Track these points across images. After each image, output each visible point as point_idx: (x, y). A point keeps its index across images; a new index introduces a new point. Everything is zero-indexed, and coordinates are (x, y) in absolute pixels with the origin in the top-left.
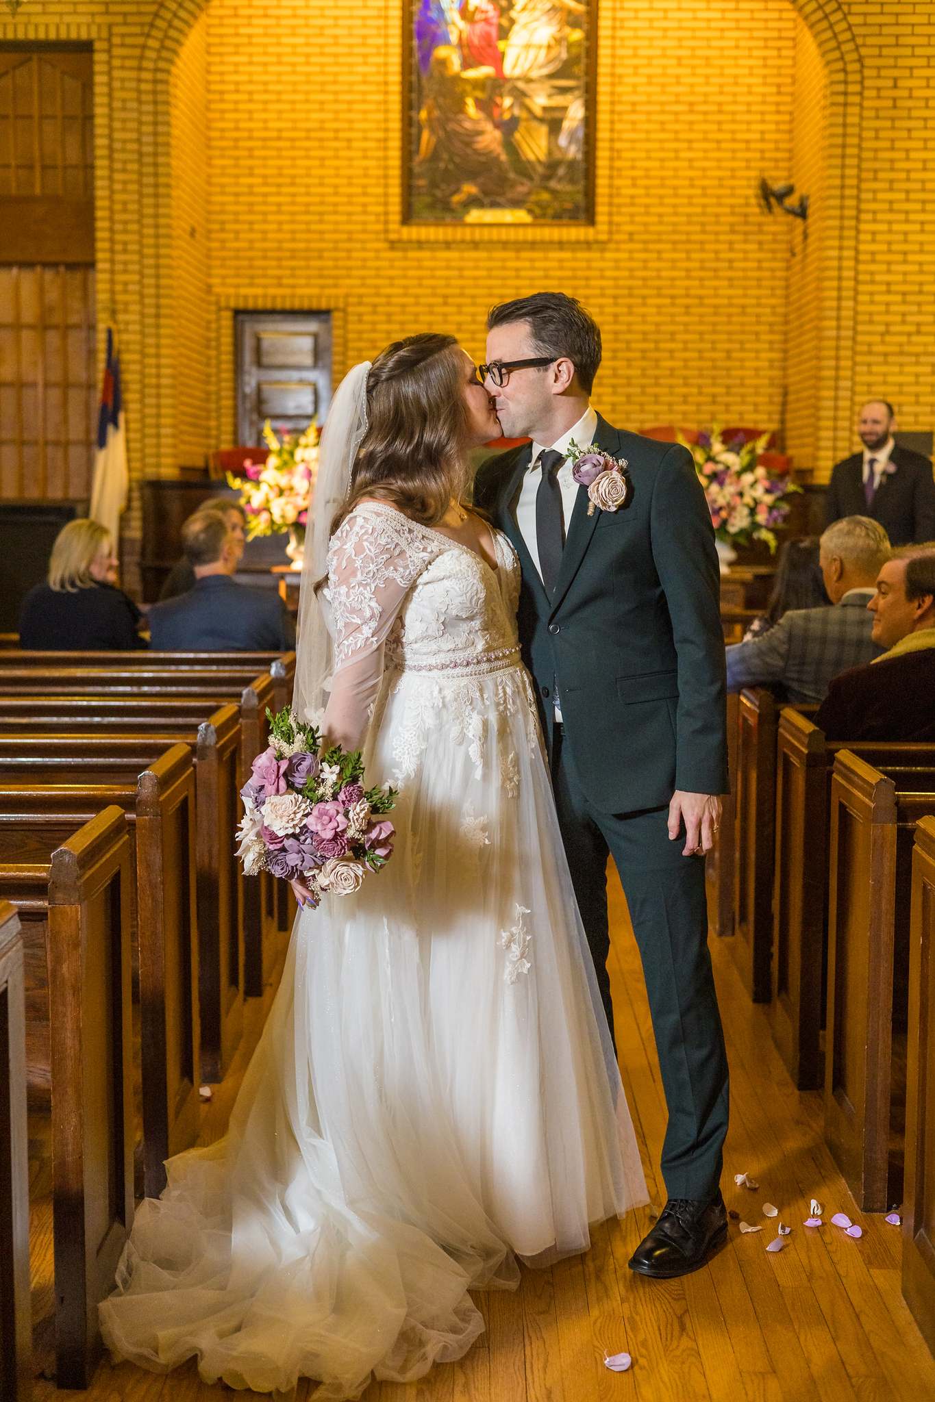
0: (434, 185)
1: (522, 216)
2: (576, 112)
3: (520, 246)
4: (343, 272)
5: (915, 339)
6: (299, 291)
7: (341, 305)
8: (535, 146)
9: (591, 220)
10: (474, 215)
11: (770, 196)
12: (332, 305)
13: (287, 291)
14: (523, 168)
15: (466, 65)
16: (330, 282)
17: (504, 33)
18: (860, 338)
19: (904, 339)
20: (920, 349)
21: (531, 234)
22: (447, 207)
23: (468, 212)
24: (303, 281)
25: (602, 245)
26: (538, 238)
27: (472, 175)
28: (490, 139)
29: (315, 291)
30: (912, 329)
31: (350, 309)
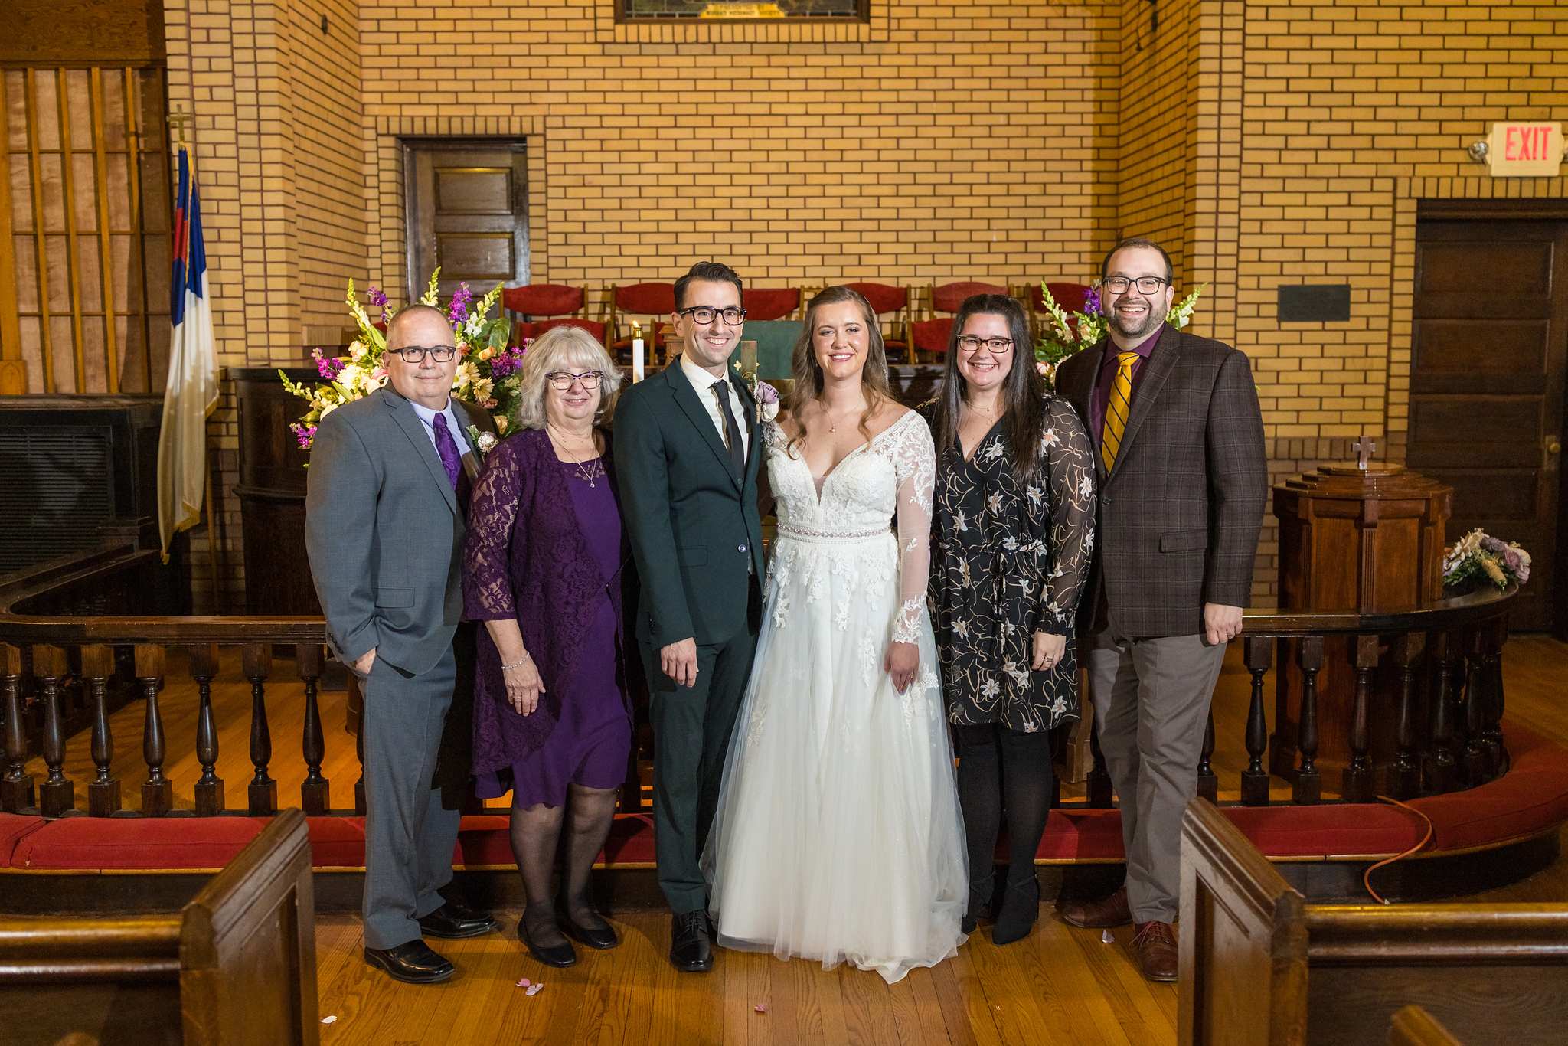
1: (772, 9)
3: (771, 49)
4: (542, 86)
5: (1323, 156)
6: (482, 111)
7: (539, 129)
9: (864, 16)
10: (713, 9)
12: (527, 130)
13: (469, 111)
16: (525, 98)
18: (1248, 156)
19: (1309, 157)
20: (1332, 171)
21: (786, 32)
23: (705, 7)
24: (488, 98)
25: (878, 47)
26: (795, 38)
29: (506, 110)
30: (1321, 142)
31: (550, 134)
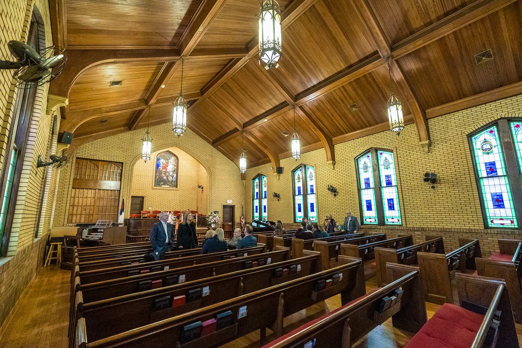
0: (158, 182)
1: (168, 186)
2: (175, 175)
3: (169, 190)
4: (146, 192)
7: (145, 196)
8: (170, 179)
9: (177, 187)
10: (163, 186)
11: (199, 187)
13: (138, 194)
14: (169, 181)
15: (163, 169)
16: (144, 193)
17: (167, 166)
20: (217, 203)
21: (170, 189)
22: (159, 185)
24: (141, 193)
25: (178, 190)
27: (162, 181)
28: (165, 178)
31: (147, 196)
